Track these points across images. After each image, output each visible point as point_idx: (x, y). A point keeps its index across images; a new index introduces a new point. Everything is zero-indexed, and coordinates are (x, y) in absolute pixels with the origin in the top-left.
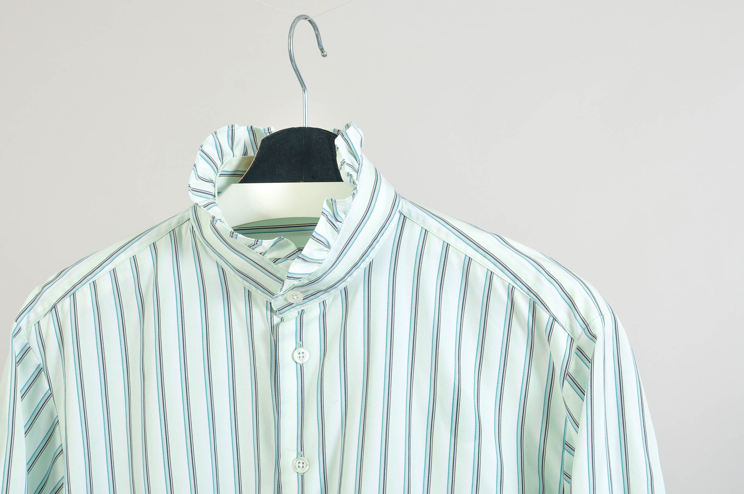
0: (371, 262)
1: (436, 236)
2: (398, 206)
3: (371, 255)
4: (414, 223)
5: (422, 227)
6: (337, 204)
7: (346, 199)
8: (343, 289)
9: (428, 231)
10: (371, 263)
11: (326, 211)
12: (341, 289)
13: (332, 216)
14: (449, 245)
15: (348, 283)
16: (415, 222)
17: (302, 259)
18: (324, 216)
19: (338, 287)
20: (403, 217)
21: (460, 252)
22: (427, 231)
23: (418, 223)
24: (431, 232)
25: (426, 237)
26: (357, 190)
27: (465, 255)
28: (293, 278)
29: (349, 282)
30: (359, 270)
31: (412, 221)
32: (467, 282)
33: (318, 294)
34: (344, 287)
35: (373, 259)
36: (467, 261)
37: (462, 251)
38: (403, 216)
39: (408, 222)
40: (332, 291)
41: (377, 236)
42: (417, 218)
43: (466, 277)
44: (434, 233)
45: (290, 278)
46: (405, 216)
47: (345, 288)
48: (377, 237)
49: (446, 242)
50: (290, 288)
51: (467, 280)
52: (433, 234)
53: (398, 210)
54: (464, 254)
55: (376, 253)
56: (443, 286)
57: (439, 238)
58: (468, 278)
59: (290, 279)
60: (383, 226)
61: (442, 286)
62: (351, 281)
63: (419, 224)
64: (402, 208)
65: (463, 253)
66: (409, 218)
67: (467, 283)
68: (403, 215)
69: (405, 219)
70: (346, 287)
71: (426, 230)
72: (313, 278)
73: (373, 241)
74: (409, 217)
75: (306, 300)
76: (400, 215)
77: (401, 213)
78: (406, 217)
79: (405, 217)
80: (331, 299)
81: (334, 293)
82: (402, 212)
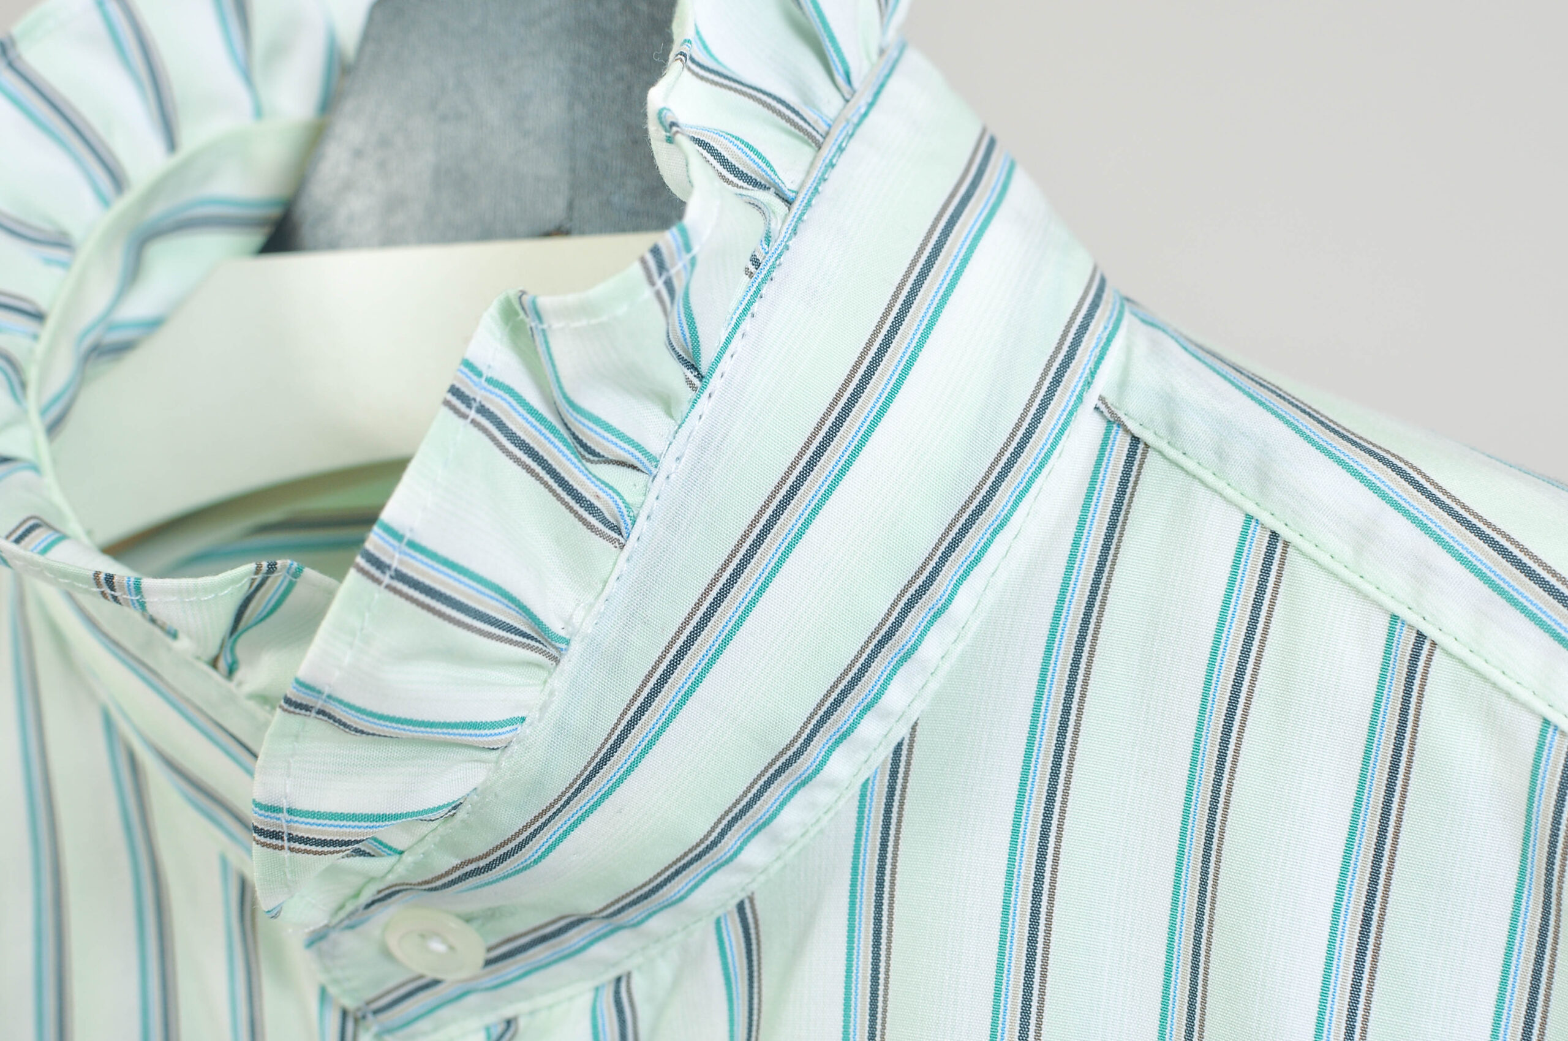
0: (900, 745)
1: (1344, 582)
2: (1093, 374)
3: (896, 696)
4: (1196, 483)
5: (1249, 518)
6: (550, 326)
7: (597, 291)
8: (729, 912)
9: (1286, 544)
10: (904, 752)
11: (489, 380)
12: (719, 913)
13: (541, 419)
14: (1427, 646)
15: (762, 878)
16: (1202, 482)
17: (321, 712)
18: (464, 416)
19: (682, 899)
20: (1122, 444)
21: (1508, 695)
22: (1280, 545)
23: (1220, 485)
24: (1307, 547)
25: (1270, 585)
26: (684, 233)
27: (1538, 724)
28: (291, 838)
29: (765, 870)
30: (816, 795)
31: (1182, 475)
32: (1552, 918)
33: (574, 937)
34: (736, 901)
35: (914, 728)
36: (1555, 766)
37: (1524, 694)
38: (1128, 439)
39: (1153, 470)
40: (655, 924)
41: (929, 568)
42: (1221, 455)
43: (1548, 884)
44: (1324, 559)
45: (274, 842)
46: (1135, 440)
47: (741, 907)
48: (931, 579)
49: (1411, 627)
50: (357, 895)
51: (1554, 900)
52: (1321, 566)
53: (1091, 399)
54: (1532, 711)
55: (934, 686)
56: (1379, 937)
57: (1357, 591)
58: (1560, 888)
59: (276, 847)
60: (976, 502)
61: (1372, 935)
62: (778, 866)
63: (1229, 492)
64: (1123, 385)
65: (1524, 705)
66: (1161, 453)
67: (1552, 923)
68: (1127, 431)
69: (1138, 457)
70: (751, 900)
71: (1274, 536)
72: (479, 844)
73: (901, 604)
74: (1163, 445)
75: (512, 967)
76: (1108, 432)
77: (1114, 421)
78: (1147, 446)
79: (1141, 446)
80: (665, 971)
81: (675, 932)
82: (1121, 414)
